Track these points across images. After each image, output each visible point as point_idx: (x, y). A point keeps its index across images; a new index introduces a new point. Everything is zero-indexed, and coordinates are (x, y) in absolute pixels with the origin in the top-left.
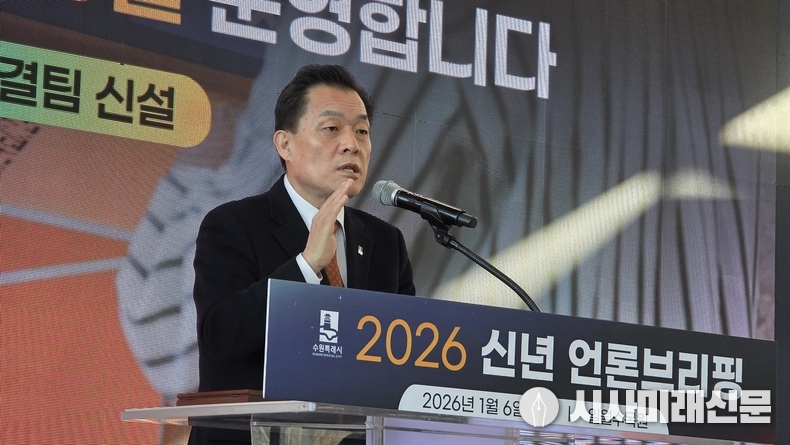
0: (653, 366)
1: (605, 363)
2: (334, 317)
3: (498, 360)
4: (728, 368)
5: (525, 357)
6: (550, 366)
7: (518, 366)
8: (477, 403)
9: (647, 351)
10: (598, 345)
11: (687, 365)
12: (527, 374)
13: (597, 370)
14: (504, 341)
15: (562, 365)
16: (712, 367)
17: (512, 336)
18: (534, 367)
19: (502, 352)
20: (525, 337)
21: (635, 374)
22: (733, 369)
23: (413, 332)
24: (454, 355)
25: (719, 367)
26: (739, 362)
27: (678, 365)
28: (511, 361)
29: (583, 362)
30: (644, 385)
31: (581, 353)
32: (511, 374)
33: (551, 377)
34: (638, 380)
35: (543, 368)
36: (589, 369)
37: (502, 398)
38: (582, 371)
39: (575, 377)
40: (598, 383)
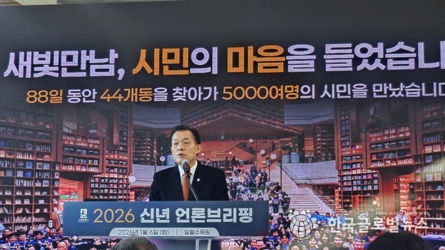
0: (211, 214)
1: (191, 214)
3: (146, 217)
4: (246, 212)
5: (158, 215)
6: (168, 217)
7: (155, 219)
8: (139, 232)
9: (209, 210)
10: (188, 209)
11: (227, 212)
12: (158, 221)
13: (188, 217)
14: (149, 212)
15: (173, 217)
16: (238, 212)
17: (152, 210)
18: (161, 219)
19: (148, 215)
20: (158, 210)
21: (204, 217)
22: (248, 212)
23: (114, 212)
24: (130, 218)
25: (241, 212)
26: (251, 209)
27: (222, 213)
28: (152, 217)
29: (182, 215)
30: (208, 221)
31: (181, 212)
32: (153, 221)
33: (168, 221)
34: (206, 219)
35: (165, 219)
36: (184, 217)
37: (149, 229)
38: (181, 218)
39: (179, 221)
40: (188, 221)
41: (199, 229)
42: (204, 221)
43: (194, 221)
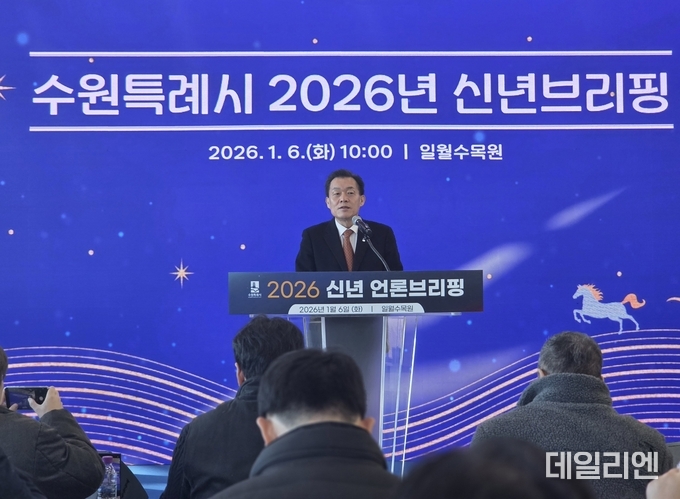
0: (415, 286)
1: (389, 287)
2: (257, 284)
3: (334, 291)
4: (456, 283)
5: (348, 289)
6: (361, 291)
7: (345, 293)
8: (326, 309)
9: (411, 281)
10: (386, 281)
11: (434, 284)
12: (349, 295)
13: (386, 290)
14: (337, 284)
15: (367, 290)
16: (447, 284)
17: (341, 282)
18: (352, 293)
19: (337, 288)
20: (348, 282)
21: (406, 290)
22: (459, 283)
23: (293, 285)
24: (313, 292)
25: (450, 284)
26: (462, 281)
27: (428, 285)
28: (342, 291)
29: (378, 288)
30: (411, 295)
31: (377, 285)
32: (342, 296)
33: (361, 296)
34: (407, 293)
35: (357, 293)
36: (381, 291)
37: (338, 306)
38: (378, 292)
39: (374, 295)
40: (386, 296)
41: (400, 305)
42: (405, 295)
43: (393, 295)
